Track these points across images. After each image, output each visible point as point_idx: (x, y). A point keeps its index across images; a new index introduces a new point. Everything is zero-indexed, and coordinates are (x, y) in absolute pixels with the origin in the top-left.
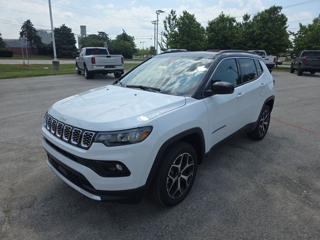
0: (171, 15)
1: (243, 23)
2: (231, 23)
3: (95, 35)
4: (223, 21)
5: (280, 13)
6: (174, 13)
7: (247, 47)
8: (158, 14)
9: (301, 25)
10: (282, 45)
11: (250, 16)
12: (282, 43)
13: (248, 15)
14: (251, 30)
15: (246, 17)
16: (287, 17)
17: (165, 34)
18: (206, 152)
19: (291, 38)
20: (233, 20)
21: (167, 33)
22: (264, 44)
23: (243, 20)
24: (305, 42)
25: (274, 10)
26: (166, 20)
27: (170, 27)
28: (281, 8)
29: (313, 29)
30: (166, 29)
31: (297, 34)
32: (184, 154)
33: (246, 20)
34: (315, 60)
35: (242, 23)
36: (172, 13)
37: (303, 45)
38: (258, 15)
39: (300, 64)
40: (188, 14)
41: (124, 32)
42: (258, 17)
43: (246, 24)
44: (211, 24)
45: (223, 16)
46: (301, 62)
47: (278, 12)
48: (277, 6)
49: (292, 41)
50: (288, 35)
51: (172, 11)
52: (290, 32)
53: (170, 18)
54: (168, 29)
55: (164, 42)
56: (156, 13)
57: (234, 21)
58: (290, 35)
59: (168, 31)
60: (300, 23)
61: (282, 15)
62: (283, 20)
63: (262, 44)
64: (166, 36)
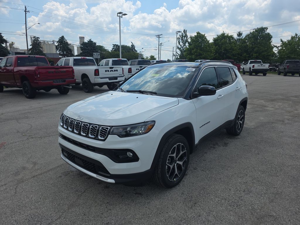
0: (184, 33)
2: (230, 40)
3: (100, 46)
4: (224, 38)
6: (186, 32)
7: (243, 57)
8: (177, 34)
9: (282, 41)
10: (269, 55)
11: (242, 33)
12: (269, 54)
13: (241, 32)
14: (245, 45)
15: (240, 34)
16: (272, 35)
17: (178, 47)
18: (196, 144)
19: (275, 50)
20: (231, 37)
21: (179, 46)
22: (255, 55)
23: (237, 36)
24: (286, 53)
25: (263, 30)
26: (180, 37)
27: (182, 42)
28: (267, 29)
29: (291, 44)
30: (179, 44)
31: (279, 47)
32: (177, 144)
33: (239, 36)
34: (295, 66)
35: (236, 39)
36: (184, 32)
37: (284, 55)
38: (250, 34)
39: (285, 68)
40: (200, 34)
41: (132, 44)
42: (250, 35)
43: (239, 39)
44: (215, 40)
45: (224, 34)
46: (286, 67)
47: (265, 31)
48: (264, 27)
49: (276, 52)
50: (273, 48)
51: (184, 30)
53: (182, 36)
54: (181, 43)
55: (177, 53)
56: (176, 33)
57: (233, 38)
59: (181, 45)
60: (281, 39)
61: (269, 34)
62: (269, 37)
63: (254, 54)
64: (180, 49)
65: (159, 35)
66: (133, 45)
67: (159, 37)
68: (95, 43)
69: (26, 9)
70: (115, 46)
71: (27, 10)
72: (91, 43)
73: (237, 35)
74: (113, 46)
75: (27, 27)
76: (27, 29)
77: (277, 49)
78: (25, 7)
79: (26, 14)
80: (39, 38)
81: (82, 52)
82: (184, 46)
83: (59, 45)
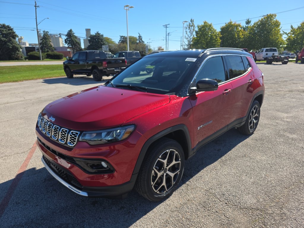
0: (191, 22)
1: (246, 26)
2: (237, 28)
4: (232, 27)
5: (275, 20)
6: (193, 21)
8: (184, 24)
9: (292, 27)
11: (250, 21)
15: (248, 22)
16: (280, 22)
19: (284, 37)
25: (270, 17)
26: (187, 27)
28: (276, 16)
30: (186, 33)
31: (288, 34)
33: (248, 24)
35: (244, 27)
36: (191, 21)
38: (259, 21)
42: (259, 23)
43: (248, 27)
44: (222, 29)
45: (231, 22)
47: (274, 18)
48: (272, 14)
49: (285, 39)
50: (281, 35)
52: (283, 32)
53: (190, 25)
54: (188, 33)
57: (239, 26)
58: (283, 34)
59: (188, 35)
60: (292, 25)
62: (277, 24)
64: (187, 39)
65: (166, 25)
66: (140, 36)
67: (166, 27)
68: (102, 36)
69: (36, 4)
70: (122, 38)
71: (36, 6)
72: (99, 35)
73: (245, 23)
74: (120, 37)
75: (37, 22)
76: (38, 24)
77: (287, 36)
78: (35, 2)
79: (36, 9)
80: (48, 32)
81: (89, 44)
82: (191, 35)
83: (68, 38)
